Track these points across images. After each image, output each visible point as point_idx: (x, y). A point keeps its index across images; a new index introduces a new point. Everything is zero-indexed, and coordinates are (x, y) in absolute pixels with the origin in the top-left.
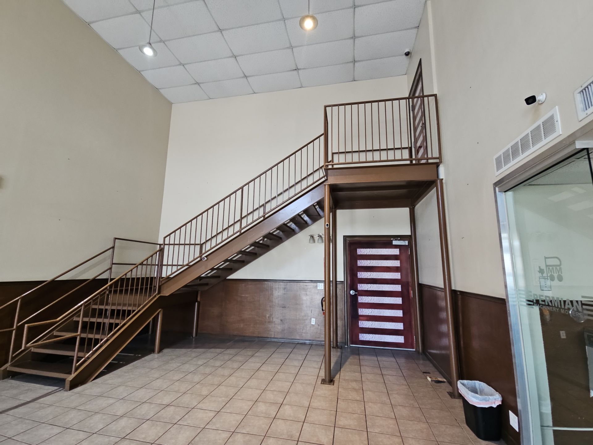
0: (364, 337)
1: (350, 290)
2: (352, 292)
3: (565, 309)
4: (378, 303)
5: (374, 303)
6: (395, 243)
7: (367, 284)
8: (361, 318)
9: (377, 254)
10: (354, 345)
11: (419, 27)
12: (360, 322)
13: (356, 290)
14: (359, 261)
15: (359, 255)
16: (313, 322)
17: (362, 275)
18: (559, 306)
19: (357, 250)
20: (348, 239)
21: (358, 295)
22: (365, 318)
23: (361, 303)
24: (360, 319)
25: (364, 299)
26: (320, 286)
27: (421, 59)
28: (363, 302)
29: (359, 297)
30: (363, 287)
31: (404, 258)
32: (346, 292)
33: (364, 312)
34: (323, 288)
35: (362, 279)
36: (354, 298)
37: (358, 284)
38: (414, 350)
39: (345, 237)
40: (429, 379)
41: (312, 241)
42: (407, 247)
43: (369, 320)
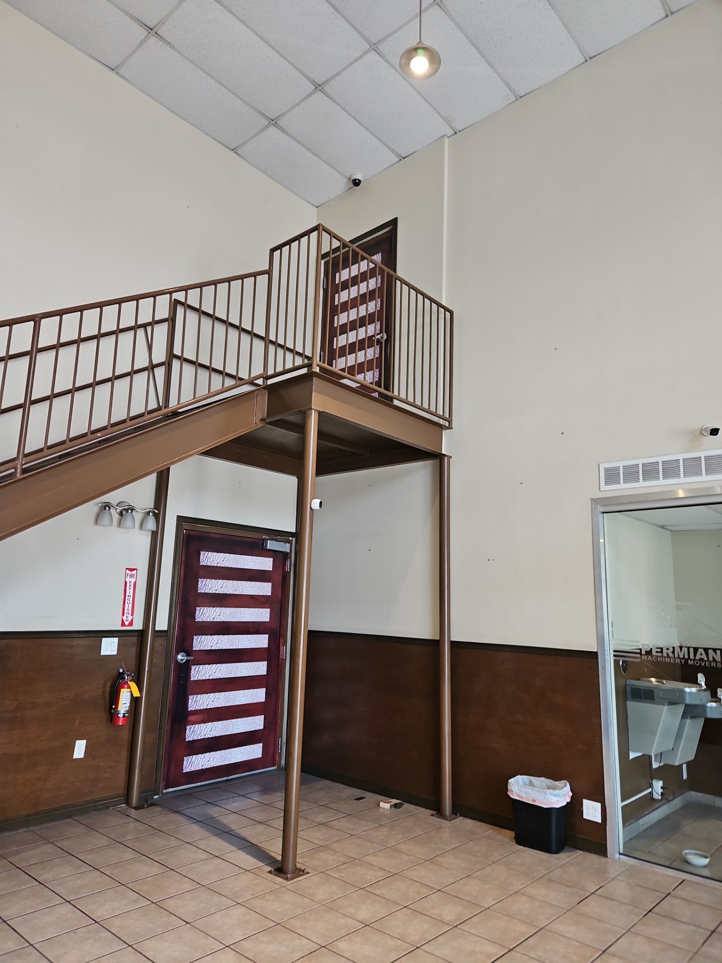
0: (195, 763)
1: (177, 653)
3: (694, 660)
4: (227, 677)
5: (220, 679)
6: (271, 545)
7: (211, 635)
8: (191, 718)
9: (237, 567)
10: (171, 790)
11: (404, 158)
12: (188, 727)
13: (189, 651)
14: (202, 581)
15: (203, 565)
17: (206, 614)
18: (686, 657)
19: (200, 554)
20: (185, 525)
21: (191, 663)
22: (199, 717)
23: (197, 680)
24: (190, 721)
25: (201, 672)
26: (110, 647)
27: (396, 219)
28: (200, 678)
29: (193, 667)
30: (203, 643)
31: (278, 577)
32: (169, 657)
33: (198, 702)
34: (115, 653)
35: (203, 623)
36: (184, 670)
37: (195, 637)
38: (275, 768)
39: (180, 519)
40: (385, 806)
41: (105, 519)
42: (285, 556)
43: (204, 721)
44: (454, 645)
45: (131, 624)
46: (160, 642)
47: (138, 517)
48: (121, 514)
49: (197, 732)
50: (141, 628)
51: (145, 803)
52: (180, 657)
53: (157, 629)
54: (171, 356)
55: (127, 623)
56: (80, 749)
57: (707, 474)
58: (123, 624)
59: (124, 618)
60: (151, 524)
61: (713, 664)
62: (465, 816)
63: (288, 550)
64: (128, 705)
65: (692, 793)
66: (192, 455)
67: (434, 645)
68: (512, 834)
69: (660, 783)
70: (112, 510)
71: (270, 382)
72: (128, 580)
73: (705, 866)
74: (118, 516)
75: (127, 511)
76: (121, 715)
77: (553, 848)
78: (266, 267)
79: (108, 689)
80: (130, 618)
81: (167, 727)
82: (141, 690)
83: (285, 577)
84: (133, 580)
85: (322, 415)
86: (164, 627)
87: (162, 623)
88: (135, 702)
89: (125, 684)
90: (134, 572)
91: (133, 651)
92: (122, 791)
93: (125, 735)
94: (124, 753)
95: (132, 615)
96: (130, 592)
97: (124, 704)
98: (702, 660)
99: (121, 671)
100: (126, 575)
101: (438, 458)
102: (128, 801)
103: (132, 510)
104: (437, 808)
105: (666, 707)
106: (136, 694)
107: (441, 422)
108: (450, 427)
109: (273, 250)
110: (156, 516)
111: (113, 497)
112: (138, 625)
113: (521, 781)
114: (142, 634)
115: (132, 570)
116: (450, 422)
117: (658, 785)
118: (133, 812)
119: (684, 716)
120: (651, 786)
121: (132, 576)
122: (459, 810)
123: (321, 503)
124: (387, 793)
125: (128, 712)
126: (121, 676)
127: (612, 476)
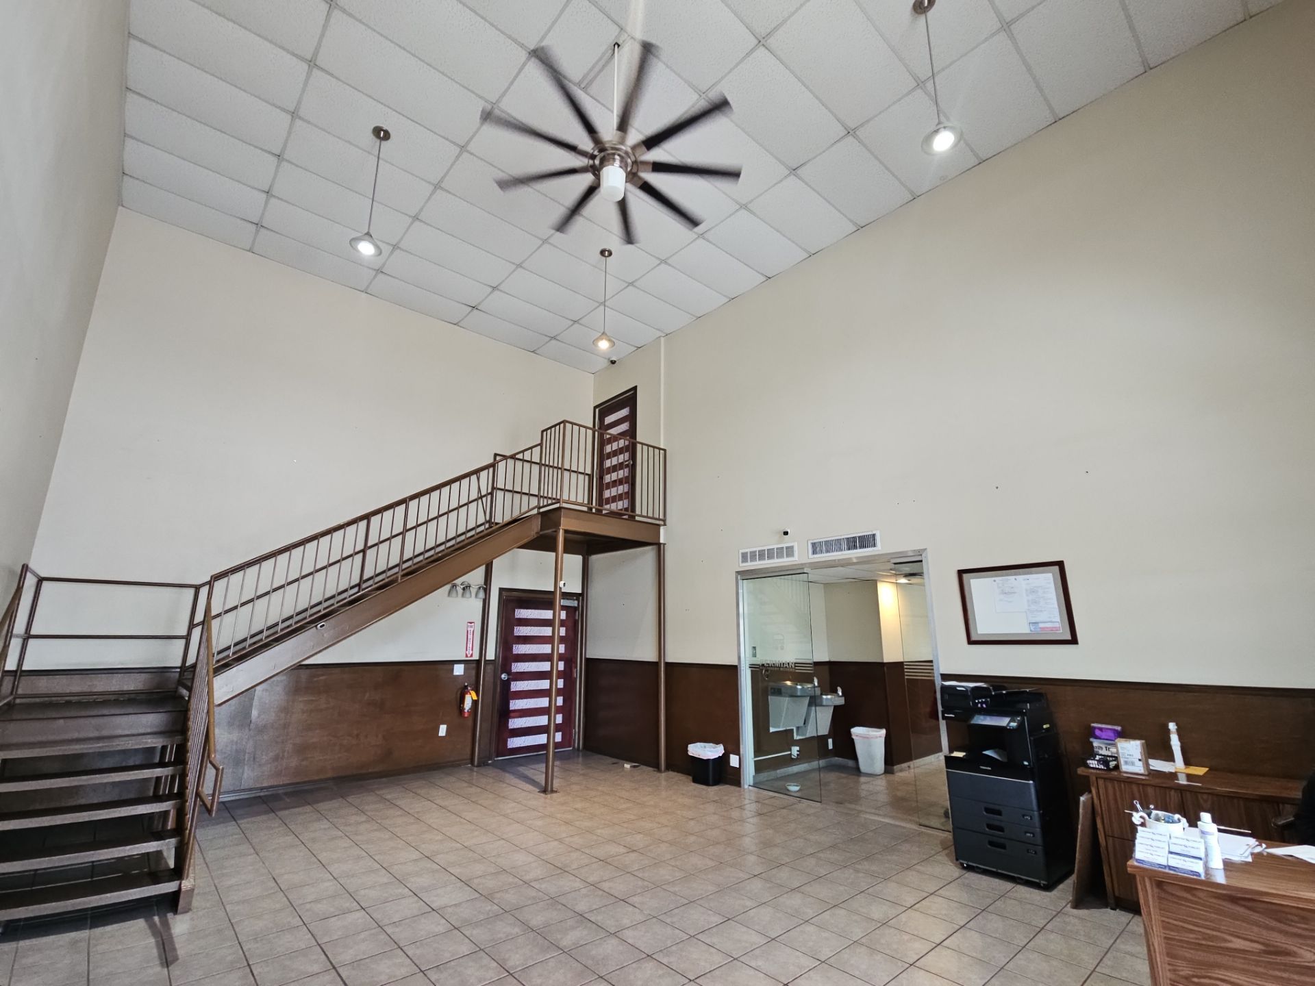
0: (515, 742)
1: (502, 674)
2: (504, 676)
6: (564, 603)
7: (523, 662)
8: (512, 714)
9: (540, 618)
10: (500, 758)
11: (639, 349)
12: (510, 720)
13: (509, 672)
14: (517, 628)
15: (517, 619)
16: (442, 732)
17: (520, 649)
19: (515, 611)
20: (504, 593)
21: (511, 680)
22: (517, 714)
23: (515, 691)
24: (511, 717)
25: (517, 686)
26: (459, 670)
27: (636, 386)
28: (517, 690)
29: (512, 683)
30: (518, 667)
31: (570, 624)
32: (496, 676)
33: (516, 704)
34: (462, 673)
35: (518, 655)
36: (506, 684)
37: (513, 664)
38: (571, 748)
39: (501, 590)
40: (627, 766)
41: (454, 593)
42: (575, 609)
43: (521, 717)
44: (668, 665)
45: (472, 656)
46: (490, 668)
47: (473, 590)
48: (464, 589)
49: (515, 723)
50: (477, 658)
51: (483, 764)
52: (503, 676)
53: (487, 659)
54: (493, 488)
55: (469, 656)
56: (443, 730)
57: (759, 560)
58: (467, 656)
59: (467, 652)
60: (482, 594)
61: (791, 670)
62: (673, 771)
63: (576, 605)
64: (470, 705)
65: (837, 758)
66: (512, 549)
67: (655, 665)
68: (691, 778)
69: (798, 748)
70: (458, 588)
71: (542, 510)
72: (469, 629)
73: (798, 791)
74: (462, 591)
75: (466, 588)
76: (466, 711)
77: (711, 782)
78: (539, 442)
79: (459, 696)
80: (471, 652)
81: (496, 720)
82: (478, 695)
83: (576, 622)
84: (472, 629)
85: (566, 531)
86: (493, 658)
87: (491, 655)
88: (475, 703)
89: (468, 692)
90: (473, 624)
91: (474, 672)
92: (468, 756)
93: (470, 723)
94: (469, 735)
95: (472, 650)
96: (470, 636)
97: (468, 704)
98: (786, 667)
99: (466, 684)
100: (468, 626)
101: (659, 546)
102: (472, 762)
103: (470, 587)
104: (656, 766)
105: (787, 699)
106: (475, 698)
107: (657, 522)
108: (665, 525)
109: (543, 432)
110: (485, 590)
111: (458, 581)
112: (476, 657)
113: (699, 746)
114: (478, 662)
115: (471, 623)
116: (664, 521)
117: (795, 750)
118: (475, 769)
119: (810, 705)
120: (790, 750)
121: (471, 627)
122: (669, 767)
123: (564, 584)
124: (629, 760)
125: (470, 709)
126: (466, 687)
127: (744, 557)
